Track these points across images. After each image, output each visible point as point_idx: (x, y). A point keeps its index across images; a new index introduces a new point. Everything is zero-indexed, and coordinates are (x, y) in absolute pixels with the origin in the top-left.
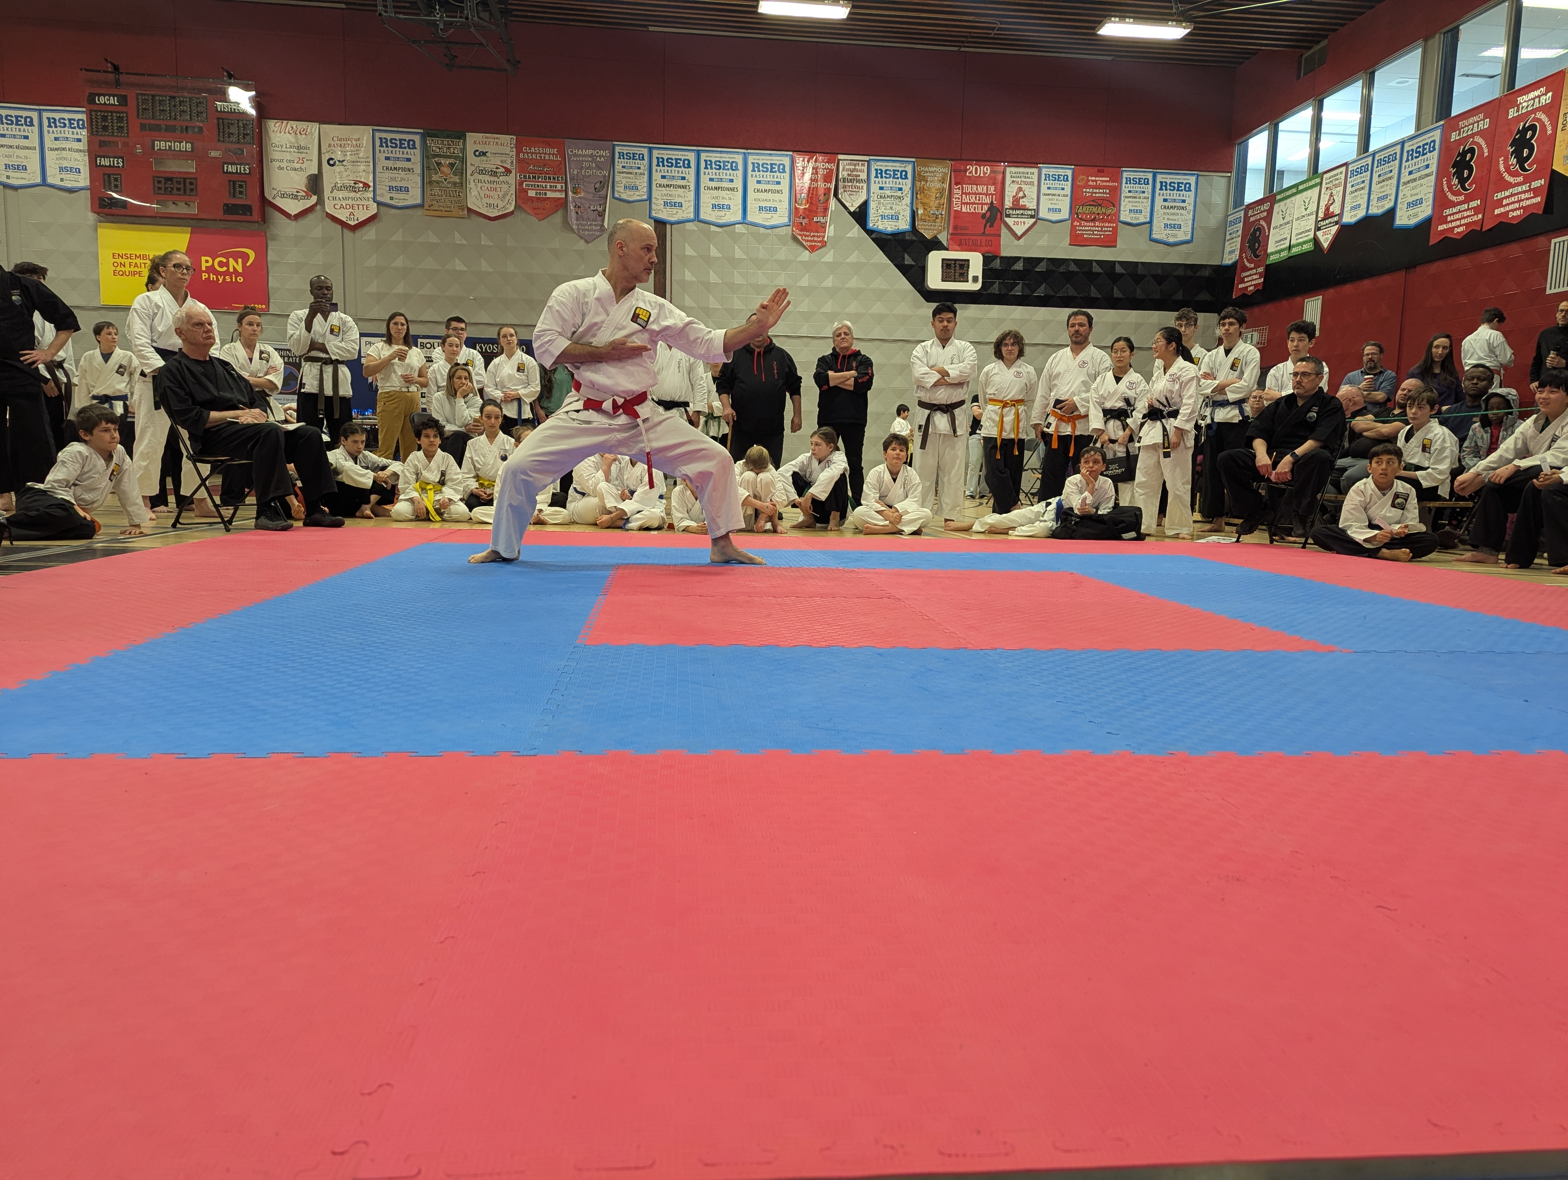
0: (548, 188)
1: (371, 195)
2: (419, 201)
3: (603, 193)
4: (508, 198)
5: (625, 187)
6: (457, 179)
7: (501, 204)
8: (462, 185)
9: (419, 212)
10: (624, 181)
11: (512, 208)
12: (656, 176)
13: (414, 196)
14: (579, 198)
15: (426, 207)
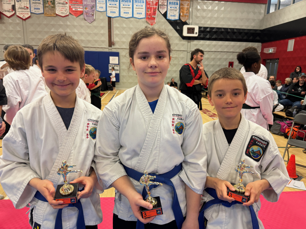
0: (78, 8)
1: (29, 10)
2: (42, 12)
3: (93, 9)
4: (67, 11)
5: (100, 7)
6: (52, 6)
7: (65, 13)
8: (54, 7)
9: (43, 15)
10: (99, 6)
11: (68, 14)
12: (108, 4)
13: (41, 11)
14: (87, 11)
15: (45, 13)
